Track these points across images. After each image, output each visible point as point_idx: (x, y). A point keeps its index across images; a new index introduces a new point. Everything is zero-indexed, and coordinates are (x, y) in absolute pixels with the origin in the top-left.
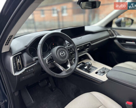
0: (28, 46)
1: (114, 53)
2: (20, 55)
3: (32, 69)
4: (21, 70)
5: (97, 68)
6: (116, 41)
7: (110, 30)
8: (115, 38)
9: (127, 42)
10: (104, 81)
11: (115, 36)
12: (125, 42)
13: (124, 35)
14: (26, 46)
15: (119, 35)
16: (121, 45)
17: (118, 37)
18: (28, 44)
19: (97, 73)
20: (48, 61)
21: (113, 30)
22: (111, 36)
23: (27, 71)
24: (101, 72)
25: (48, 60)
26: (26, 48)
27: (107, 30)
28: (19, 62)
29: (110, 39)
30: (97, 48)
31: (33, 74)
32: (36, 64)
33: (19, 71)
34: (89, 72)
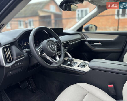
0: (17, 39)
1: (85, 53)
2: (9, 47)
3: (21, 63)
4: (11, 62)
5: (78, 63)
6: (87, 43)
7: (81, 34)
8: (86, 41)
9: (95, 43)
10: (87, 71)
11: (85, 39)
12: (94, 44)
13: (92, 37)
14: (14, 39)
15: (88, 38)
16: (91, 46)
17: (88, 39)
18: (17, 37)
19: (79, 66)
20: (40, 52)
21: (83, 33)
22: (82, 39)
23: (16, 65)
24: (82, 65)
25: (39, 50)
26: (15, 41)
27: (79, 34)
28: (9, 54)
29: (82, 41)
30: (73, 49)
31: (20, 70)
32: (24, 58)
33: (9, 63)
34: (72, 66)
